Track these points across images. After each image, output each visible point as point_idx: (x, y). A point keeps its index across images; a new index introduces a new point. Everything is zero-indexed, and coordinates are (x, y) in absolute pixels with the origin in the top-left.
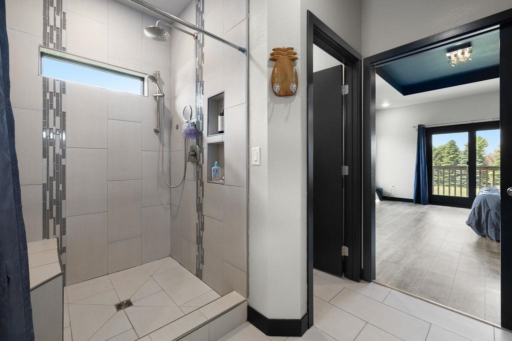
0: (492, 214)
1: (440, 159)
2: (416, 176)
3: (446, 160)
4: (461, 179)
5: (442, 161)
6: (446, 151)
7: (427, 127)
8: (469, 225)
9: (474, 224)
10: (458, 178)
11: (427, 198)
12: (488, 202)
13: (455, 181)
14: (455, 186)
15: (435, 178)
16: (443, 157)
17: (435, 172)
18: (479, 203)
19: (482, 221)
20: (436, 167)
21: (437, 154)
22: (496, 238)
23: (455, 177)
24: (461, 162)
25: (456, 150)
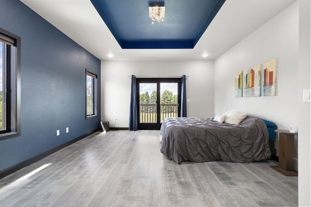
0: (176, 143)
1: (143, 100)
2: (130, 111)
3: (145, 101)
4: (150, 109)
5: (143, 101)
6: (145, 97)
7: (137, 77)
8: (162, 153)
9: (165, 152)
10: (149, 109)
11: (137, 126)
12: (173, 132)
13: (148, 111)
14: (148, 112)
15: (141, 109)
16: (144, 99)
17: (141, 107)
18: (168, 134)
19: (170, 148)
20: (141, 104)
21: (142, 98)
22: (178, 161)
23: (148, 109)
24: (150, 102)
25: (148, 97)
